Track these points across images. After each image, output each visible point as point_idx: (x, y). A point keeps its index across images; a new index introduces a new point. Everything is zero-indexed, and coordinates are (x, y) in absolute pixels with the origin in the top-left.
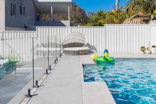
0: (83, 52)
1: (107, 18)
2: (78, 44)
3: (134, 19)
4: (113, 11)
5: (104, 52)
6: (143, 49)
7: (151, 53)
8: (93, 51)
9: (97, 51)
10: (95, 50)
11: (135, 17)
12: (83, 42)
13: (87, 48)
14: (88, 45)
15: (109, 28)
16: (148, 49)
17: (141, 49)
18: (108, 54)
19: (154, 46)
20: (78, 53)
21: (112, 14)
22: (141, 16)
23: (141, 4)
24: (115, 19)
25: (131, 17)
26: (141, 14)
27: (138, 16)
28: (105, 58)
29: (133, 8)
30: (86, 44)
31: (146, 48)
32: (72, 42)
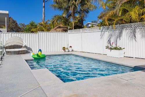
0: (22, 52)
1: (38, 28)
2: (17, 46)
3: (57, 29)
4: (42, 23)
5: (39, 51)
6: (64, 49)
7: (69, 51)
8: (29, 51)
9: (32, 51)
10: (31, 51)
11: (58, 28)
12: (21, 45)
13: (25, 49)
14: (26, 47)
15: (41, 34)
16: (67, 48)
17: (63, 49)
18: (41, 52)
19: (71, 47)
20: (19, 53)
21: (41, 25)
22: (61, 27)
23: (62, 19)
24: (44, 28)
25: (55, 28)
26: (62, 26)
27: (60, 27)
28: (38, 55)
29: (57, 21)
30: (24, 46)
31: (66, 48)
32: (12, 45)
